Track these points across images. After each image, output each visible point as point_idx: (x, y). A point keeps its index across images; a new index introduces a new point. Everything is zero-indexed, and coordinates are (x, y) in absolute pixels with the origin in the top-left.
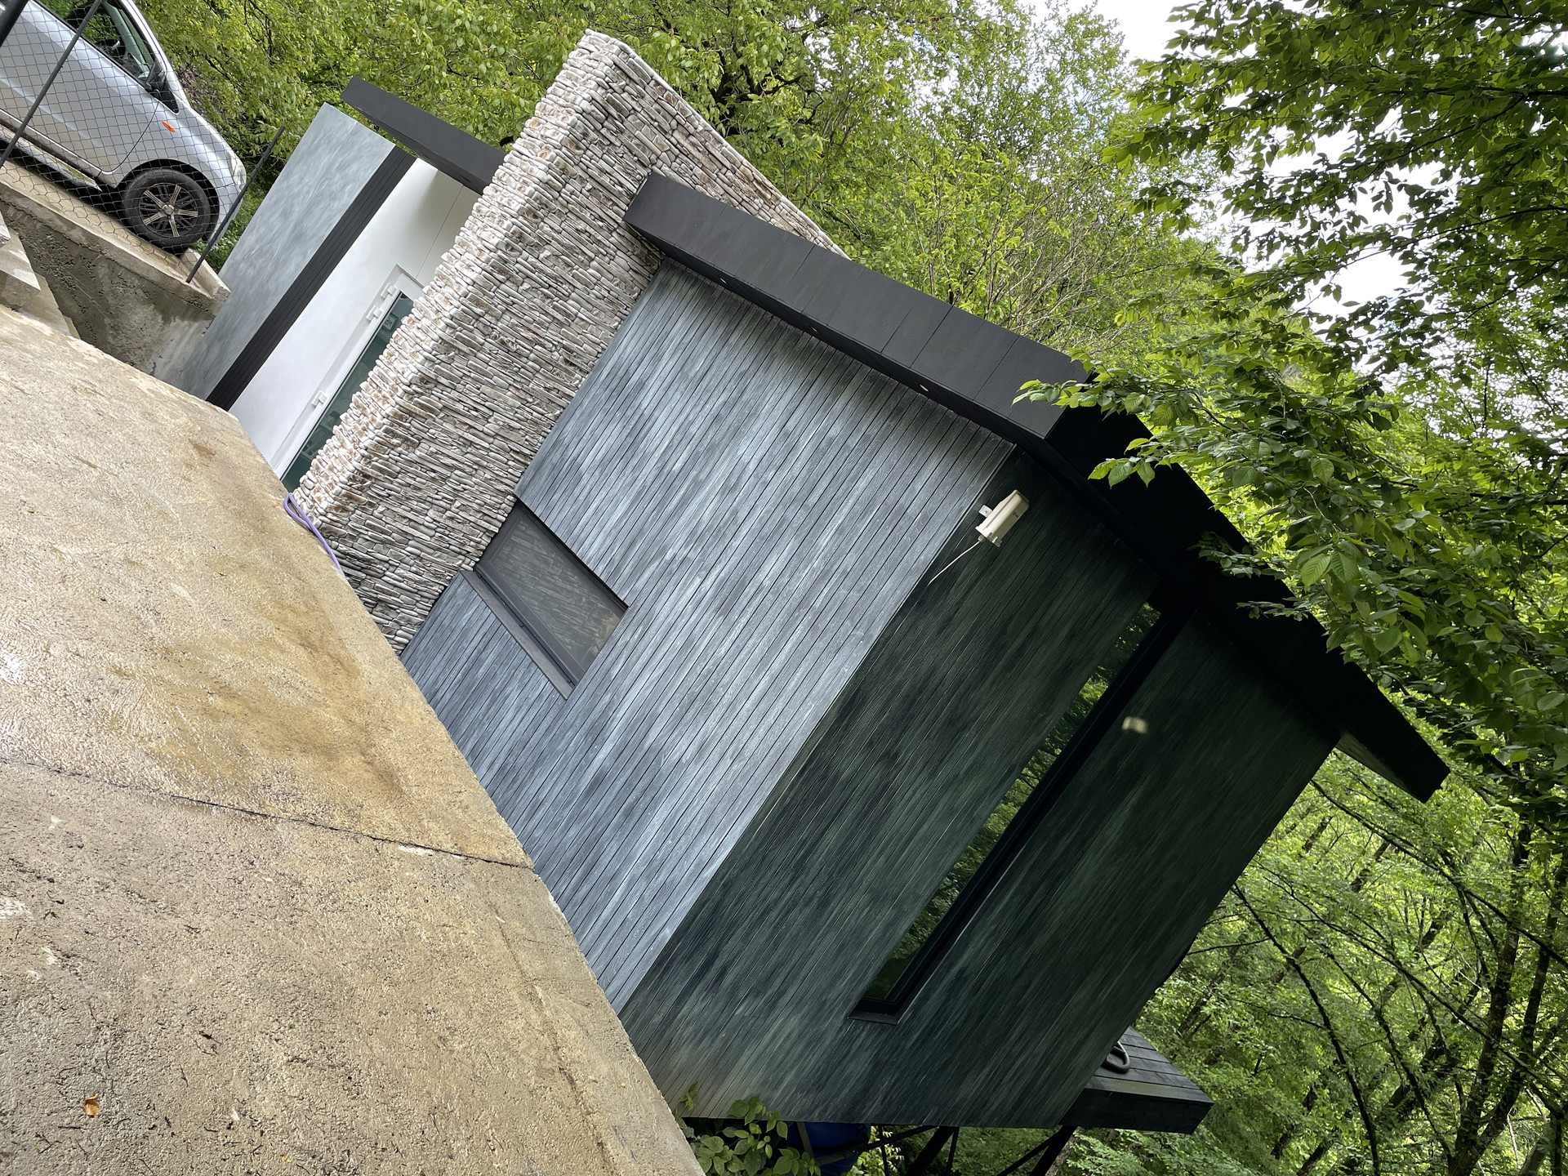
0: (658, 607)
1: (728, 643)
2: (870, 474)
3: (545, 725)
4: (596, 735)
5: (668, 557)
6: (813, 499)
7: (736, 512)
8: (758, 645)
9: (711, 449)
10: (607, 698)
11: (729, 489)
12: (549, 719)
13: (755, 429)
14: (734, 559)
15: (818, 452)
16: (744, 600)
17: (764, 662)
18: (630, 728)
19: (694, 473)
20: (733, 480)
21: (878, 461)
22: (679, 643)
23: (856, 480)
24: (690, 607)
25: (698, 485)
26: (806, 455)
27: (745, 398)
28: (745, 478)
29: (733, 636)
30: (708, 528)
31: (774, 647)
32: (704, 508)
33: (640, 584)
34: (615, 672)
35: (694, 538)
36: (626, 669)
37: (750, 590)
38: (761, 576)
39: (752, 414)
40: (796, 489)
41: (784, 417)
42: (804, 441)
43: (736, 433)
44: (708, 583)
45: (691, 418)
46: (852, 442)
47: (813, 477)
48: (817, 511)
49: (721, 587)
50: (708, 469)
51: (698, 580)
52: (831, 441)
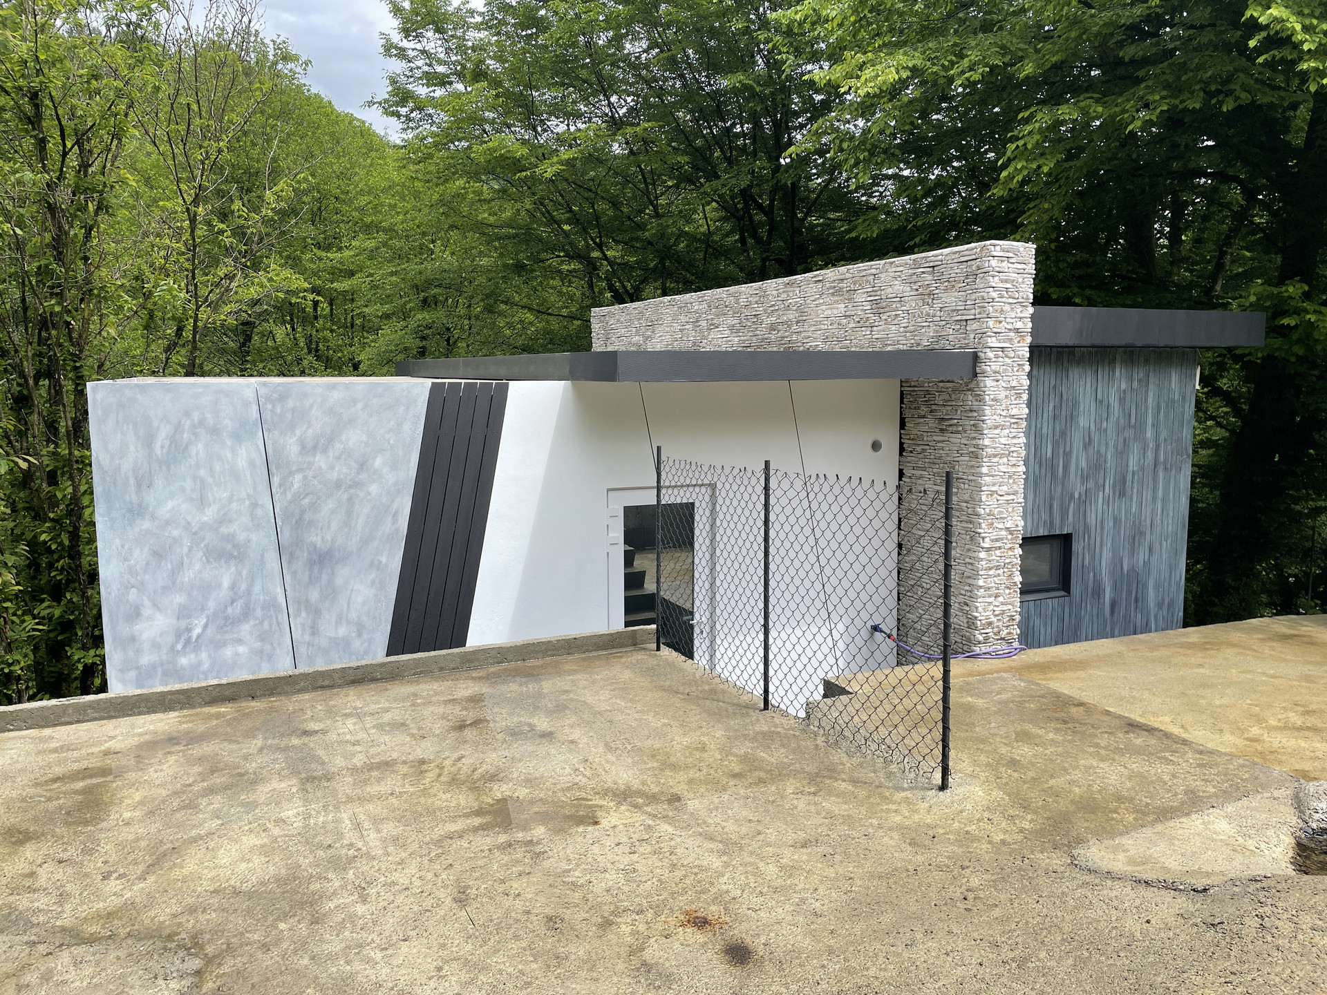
0: (1088, 520)
1: (1134, 506)
2: (1151, 395)
3: (1066, 615)
4: (1098, 592)
5: (1076, 496)
6: (1133, 420)
7: (1099, 451)
8: (1147, 495)
9: (1063, 433)
10: (1092, 575)
11: (1088, 444)
12: (1067, 610)
13: (1081, 409)
14: (1113, 471)
15: (1122, 400)
16: (1128, 483)
17: (1154, 498)
18: (1112, 574)
19: (1061, 451)
20: (1087, 440)
21: (1151, 386)
22: (1111, 524)
23: (1146, 400)
24: (1105, 507)
25: (1067, 455)
26: (1117, 404)
27: (1065, 398)
28: (1092, 435)
29: (1135, 500)
30: (1089, 467)
31: (1155, 490)
32: (1080, 461)
33: (1071, 519)
34: (1087, 563)
35: (1085, 479)
36: (1093, 558)
37: (1129, 477)
38: (1130, 468)
39: (1075, 404)
40: (1122, 421)
41: (1094, 394)
42: (1111, 400)
43: (1072, 417)
44: (1107, 491)
45: (1039, 426)
46: (1135, 385)
47: (1127, 411)
48: (1138, 424)
49: (1114, 486)
50: (1068, 444)
51: (1101, 493)
52: (1124, 391)
